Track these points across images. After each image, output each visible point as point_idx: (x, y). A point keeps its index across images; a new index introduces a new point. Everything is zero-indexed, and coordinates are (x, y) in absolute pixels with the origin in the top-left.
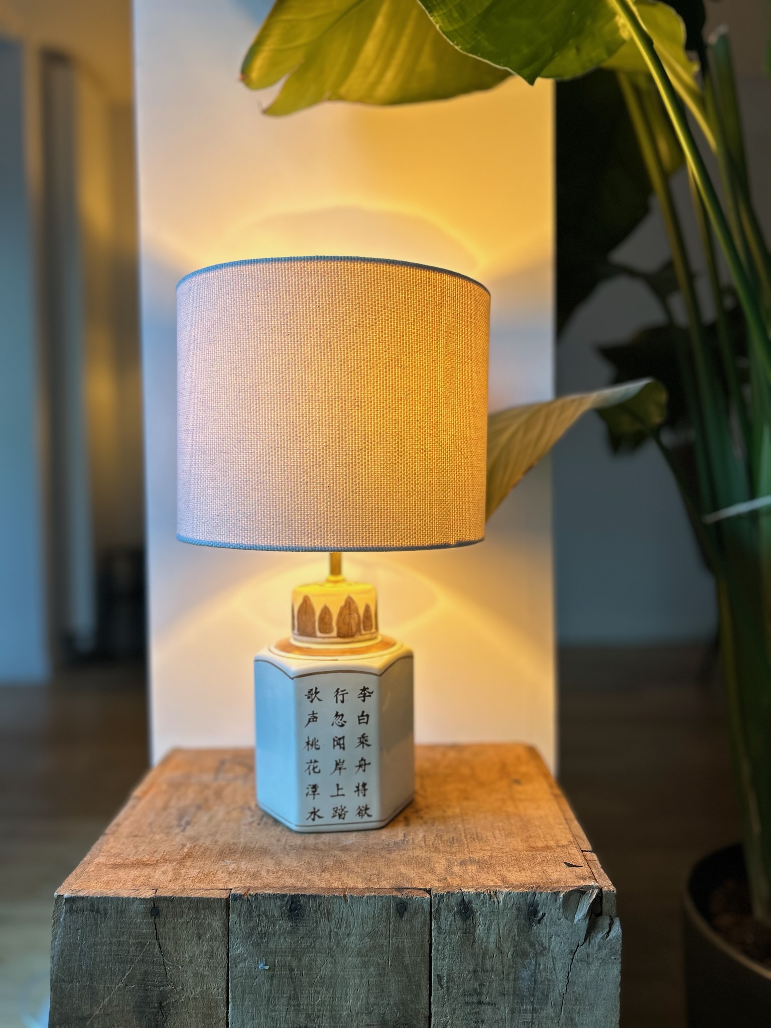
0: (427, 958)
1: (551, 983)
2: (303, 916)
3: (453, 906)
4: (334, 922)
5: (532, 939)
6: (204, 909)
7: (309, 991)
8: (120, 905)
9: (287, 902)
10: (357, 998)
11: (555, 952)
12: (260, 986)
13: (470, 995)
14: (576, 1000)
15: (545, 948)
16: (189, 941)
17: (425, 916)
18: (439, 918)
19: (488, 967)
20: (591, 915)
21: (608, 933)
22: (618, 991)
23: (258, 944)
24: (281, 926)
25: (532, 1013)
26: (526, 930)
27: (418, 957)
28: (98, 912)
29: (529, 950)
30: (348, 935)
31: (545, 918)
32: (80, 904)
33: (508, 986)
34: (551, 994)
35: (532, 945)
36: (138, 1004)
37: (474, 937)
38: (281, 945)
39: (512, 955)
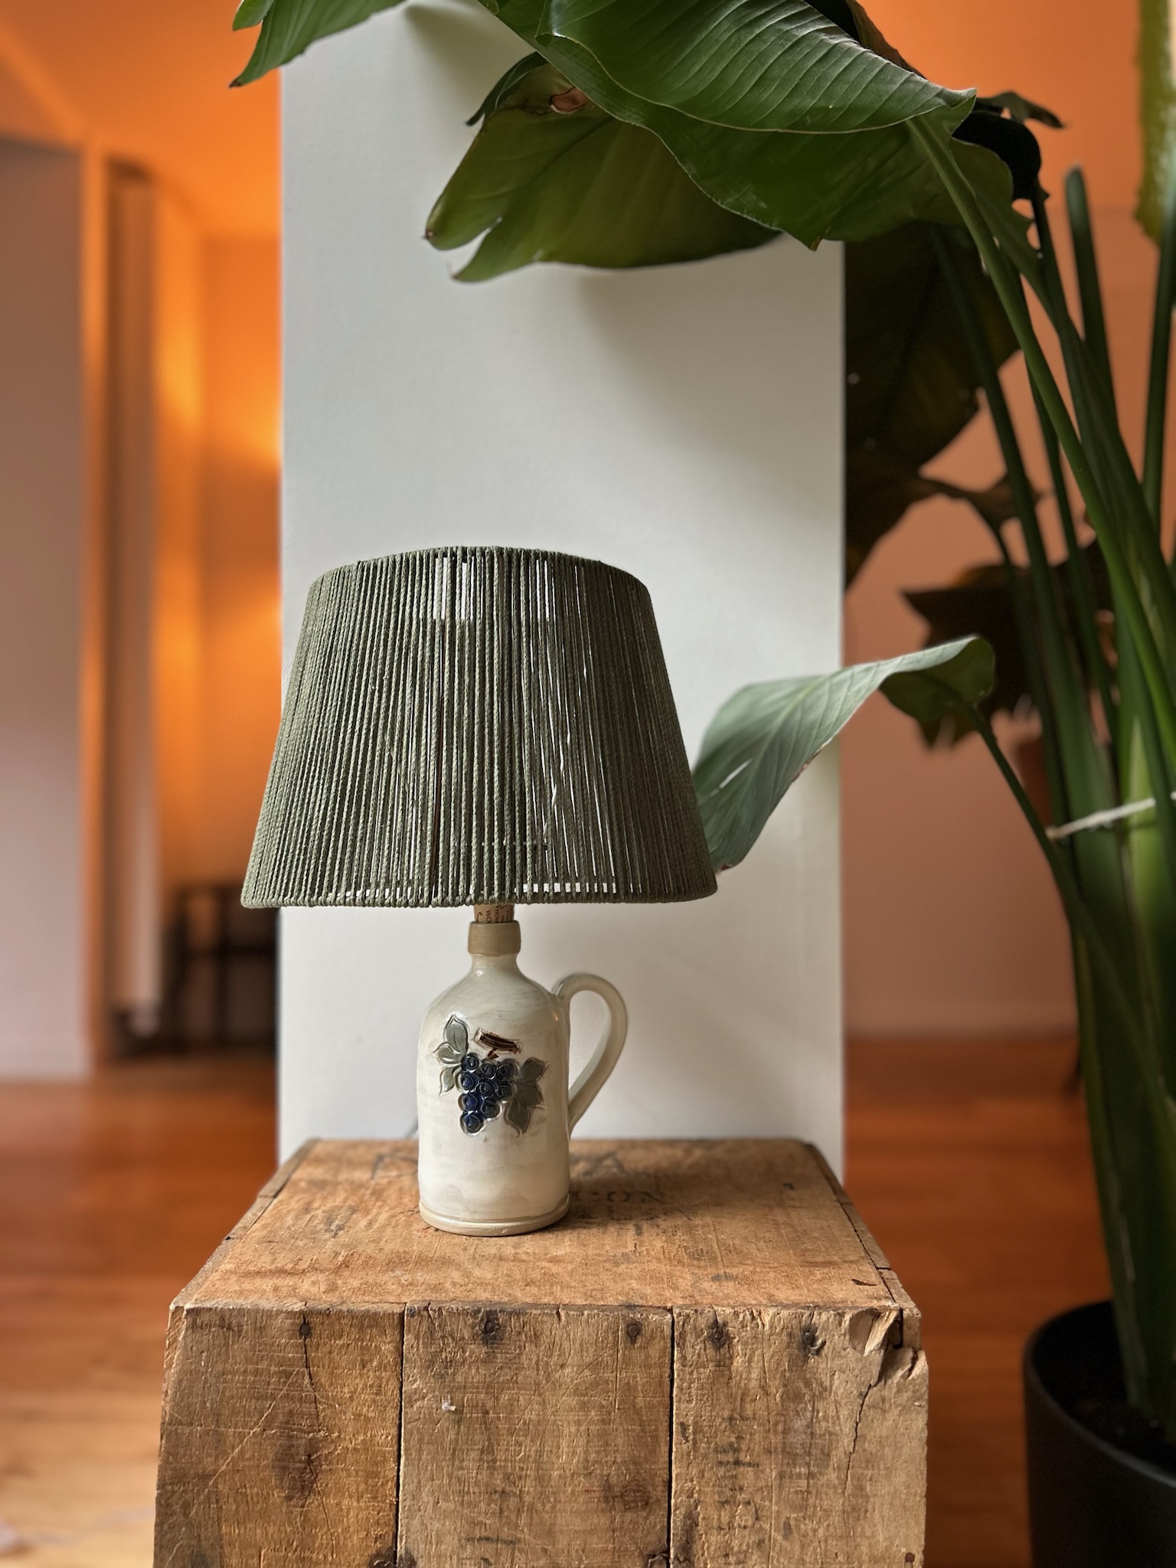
0: (667, 1399)
1: (833, 1438)
2: (502, 1339)
3: (702, 1330)
4: (543, 1348)
5: (808, 1376)
6: (370, 1327)
7: (508, 1442)
8: (260, 1320)
9: (482, 1319)
10: (573, 1453)
11: (839, 1394)
12: (443, 1433)
13: (725, 1451)
14: (868, 1461)
15: (825, 1389)
16: (349, 1370)
17: (665, 1343)
18: (684, 1345)
19: (749, 1413)
20: (888, 1345)
21: (911, 1370)
22: (923, 1450)
23: (442, 1376)
24: (472, 1352)
25: (808, 1479)
26: (800, 1363)
27: (655, 1397)
28: (229, 1328)
29: (804, 1390)
30: (562, 1366)
31: (825, 1347)
32: (205, 1318)
33: (776, 1440)
34: (834, 1453)
35: (808, 1384)
36: (279, 1456)
37: (730, 1372)
38: (473, 1378)
39: (781, 1397)
